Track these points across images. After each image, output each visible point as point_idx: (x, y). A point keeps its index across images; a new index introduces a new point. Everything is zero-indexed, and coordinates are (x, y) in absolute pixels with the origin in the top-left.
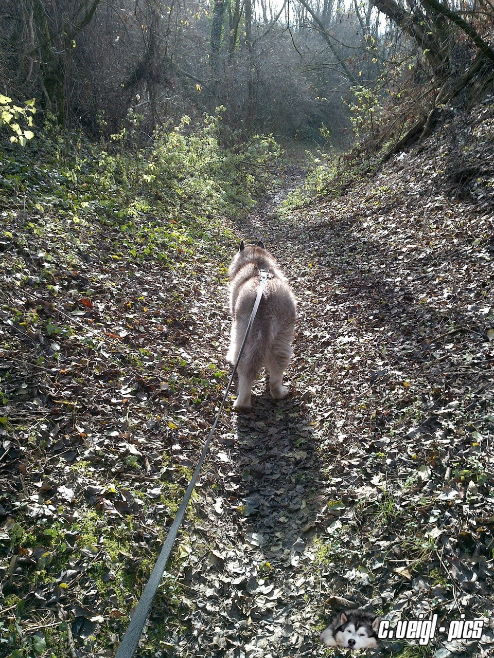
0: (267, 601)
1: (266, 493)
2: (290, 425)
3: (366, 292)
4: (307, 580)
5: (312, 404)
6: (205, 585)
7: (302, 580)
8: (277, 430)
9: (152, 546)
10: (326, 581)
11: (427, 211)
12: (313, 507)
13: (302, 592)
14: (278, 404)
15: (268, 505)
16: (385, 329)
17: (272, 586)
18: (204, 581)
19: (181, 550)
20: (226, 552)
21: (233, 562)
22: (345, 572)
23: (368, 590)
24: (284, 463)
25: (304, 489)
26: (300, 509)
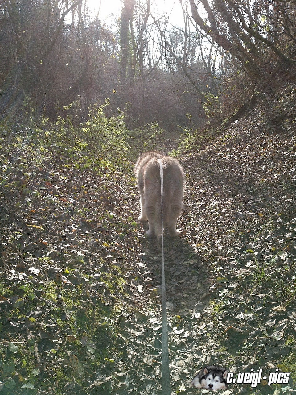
0: (180, 338)
1: (172, 282)
2: (184, 248)
3: (224, 181)
4: (207, 325)
5: (197, 236)
6: (134, 330)
7: (204, 325)
8: (175, 252)
9: (96, 303)
10: (222, 322)
11: (256, 141)
12: (206, 286)
13: (205, 331)
14: (174, 239)
15: (174, 289)
16: (240, 195)
17: (183, 330)
18: (134, 328)
19: (116, 307)
20: (147, 312)
21: (153, 319)
22: (236, 316)
23: (254, 323)
24: (182, 267)
25: (198, 279)
26: (196, 289)
